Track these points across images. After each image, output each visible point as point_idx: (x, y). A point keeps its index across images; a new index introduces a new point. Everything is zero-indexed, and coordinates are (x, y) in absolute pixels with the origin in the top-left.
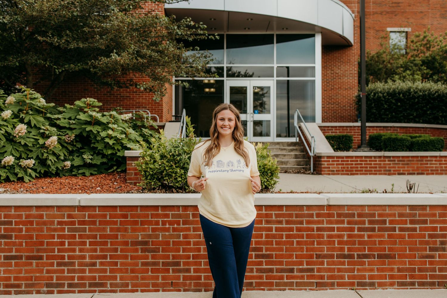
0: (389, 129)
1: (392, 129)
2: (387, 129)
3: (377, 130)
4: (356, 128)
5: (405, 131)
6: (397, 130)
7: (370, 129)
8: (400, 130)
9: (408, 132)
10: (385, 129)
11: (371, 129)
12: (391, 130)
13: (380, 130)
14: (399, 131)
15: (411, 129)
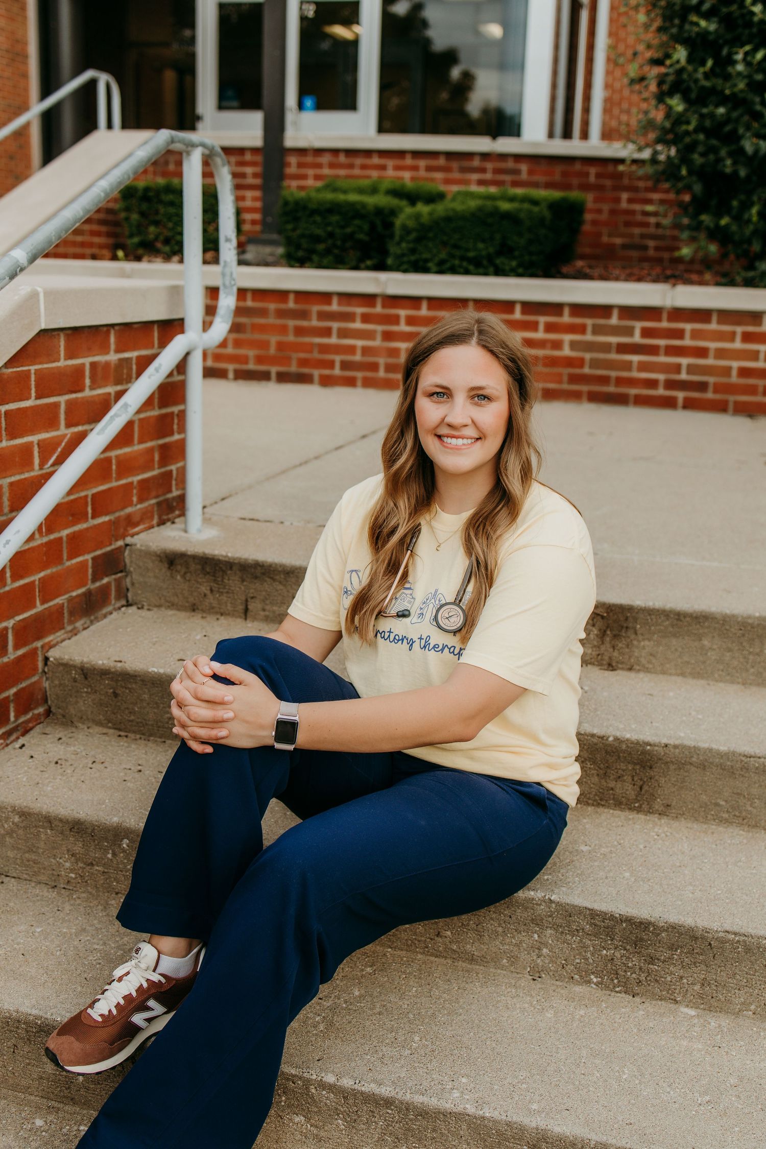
0: (476, 163)
1: (489, 166)
2: (466, 164)
3: (415, 168)
4: (325, 159)
5: (557, 177)
6: (517, 172)
7: (382, 161)
8: (530, 172)
9: (575, 181)
10: (455, 165)
11: (390, 163)
12: (483, 170)
13: (429, 169)
14: (524, 176)
15: (593, 171)
